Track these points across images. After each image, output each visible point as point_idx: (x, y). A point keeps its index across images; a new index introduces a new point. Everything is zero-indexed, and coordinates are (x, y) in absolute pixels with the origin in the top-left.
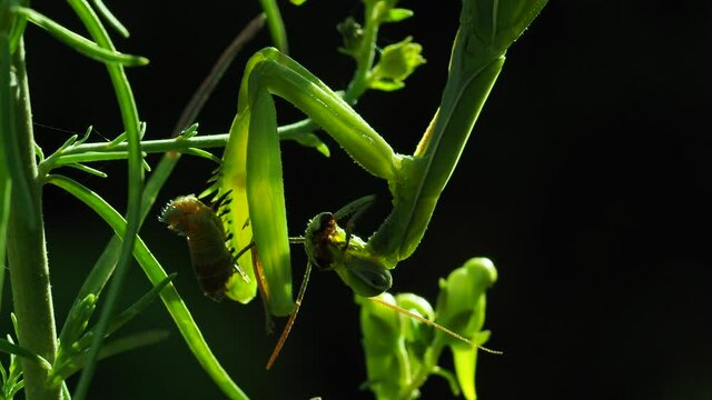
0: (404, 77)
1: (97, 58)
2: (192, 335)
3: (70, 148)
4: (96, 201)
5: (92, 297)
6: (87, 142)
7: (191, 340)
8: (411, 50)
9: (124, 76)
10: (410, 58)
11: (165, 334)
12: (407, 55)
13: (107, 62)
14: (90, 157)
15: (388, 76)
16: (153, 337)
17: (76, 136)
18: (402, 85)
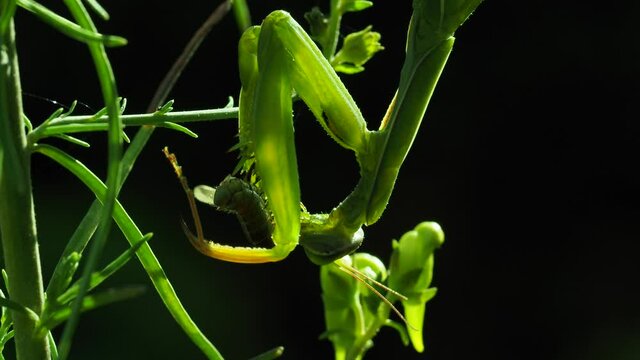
0: (364, 62)
1: (80, 39)
2: (166, 291)
3: (55, 120)
4: (80, 168)
5: (76, 255)
6: (71, 115)
7: (165, 296)
8: (371, 37)
9: (104, 55)
10: (369, 45)
11: (141, 289)
12: (367, 42)
13: (89, 43)
14: (74, 128)
15: (349, 61)
16: (132, 291)
17: (62, 109)
18: (362, 69)
